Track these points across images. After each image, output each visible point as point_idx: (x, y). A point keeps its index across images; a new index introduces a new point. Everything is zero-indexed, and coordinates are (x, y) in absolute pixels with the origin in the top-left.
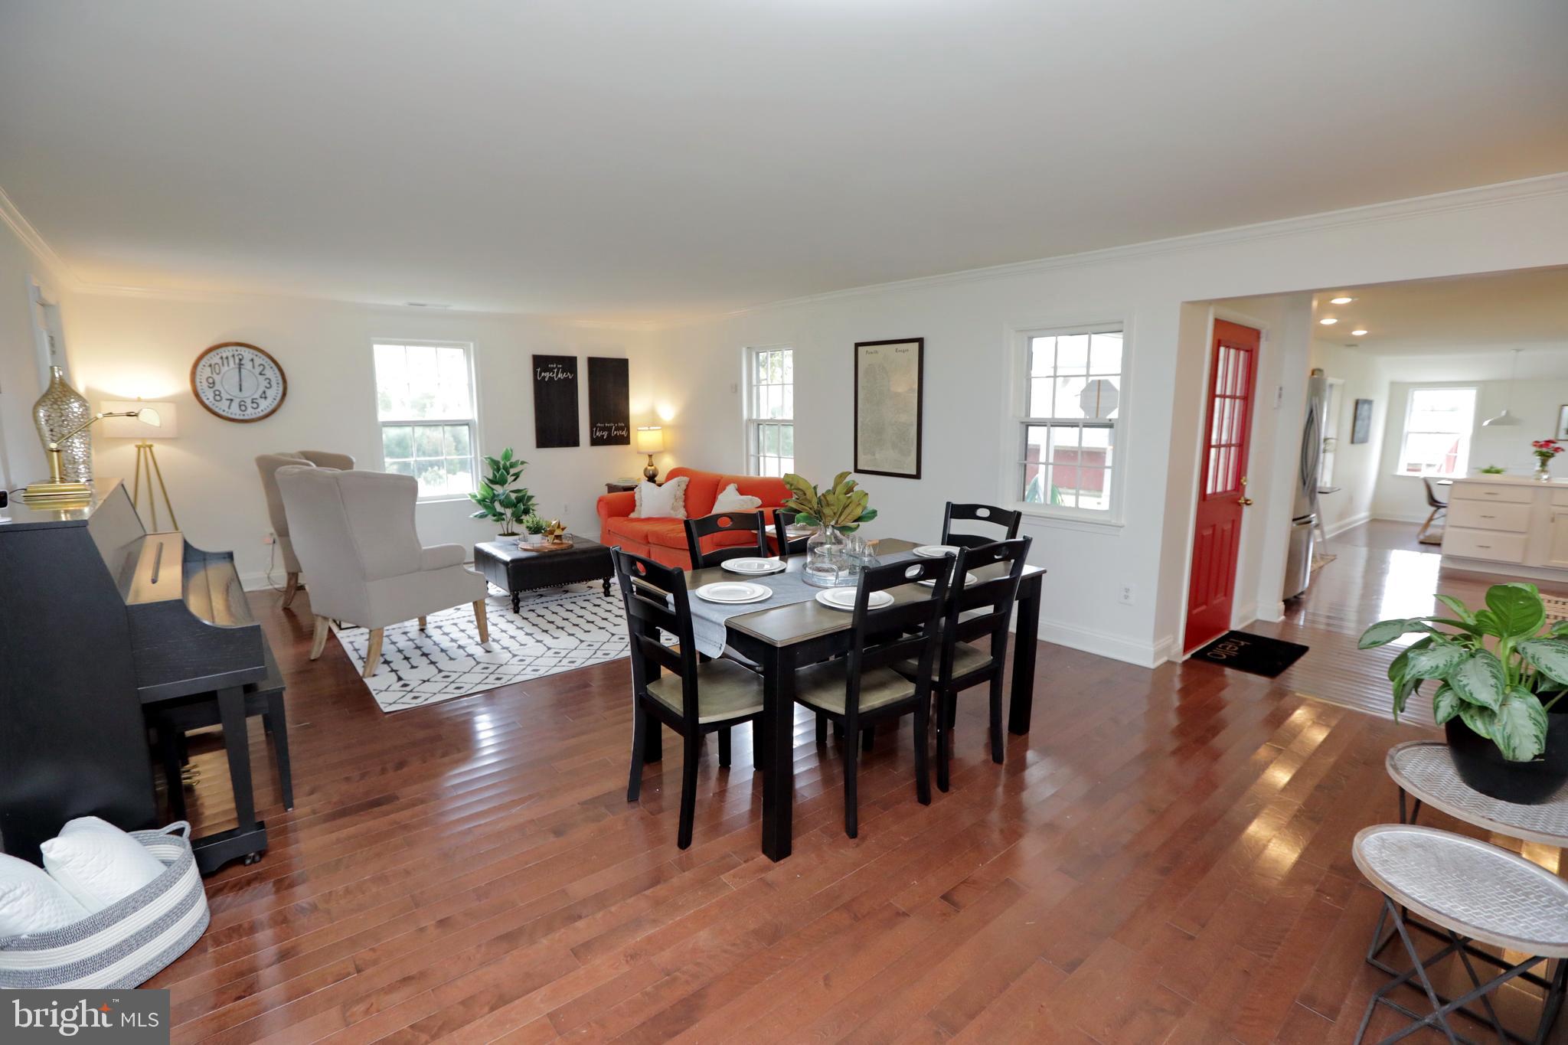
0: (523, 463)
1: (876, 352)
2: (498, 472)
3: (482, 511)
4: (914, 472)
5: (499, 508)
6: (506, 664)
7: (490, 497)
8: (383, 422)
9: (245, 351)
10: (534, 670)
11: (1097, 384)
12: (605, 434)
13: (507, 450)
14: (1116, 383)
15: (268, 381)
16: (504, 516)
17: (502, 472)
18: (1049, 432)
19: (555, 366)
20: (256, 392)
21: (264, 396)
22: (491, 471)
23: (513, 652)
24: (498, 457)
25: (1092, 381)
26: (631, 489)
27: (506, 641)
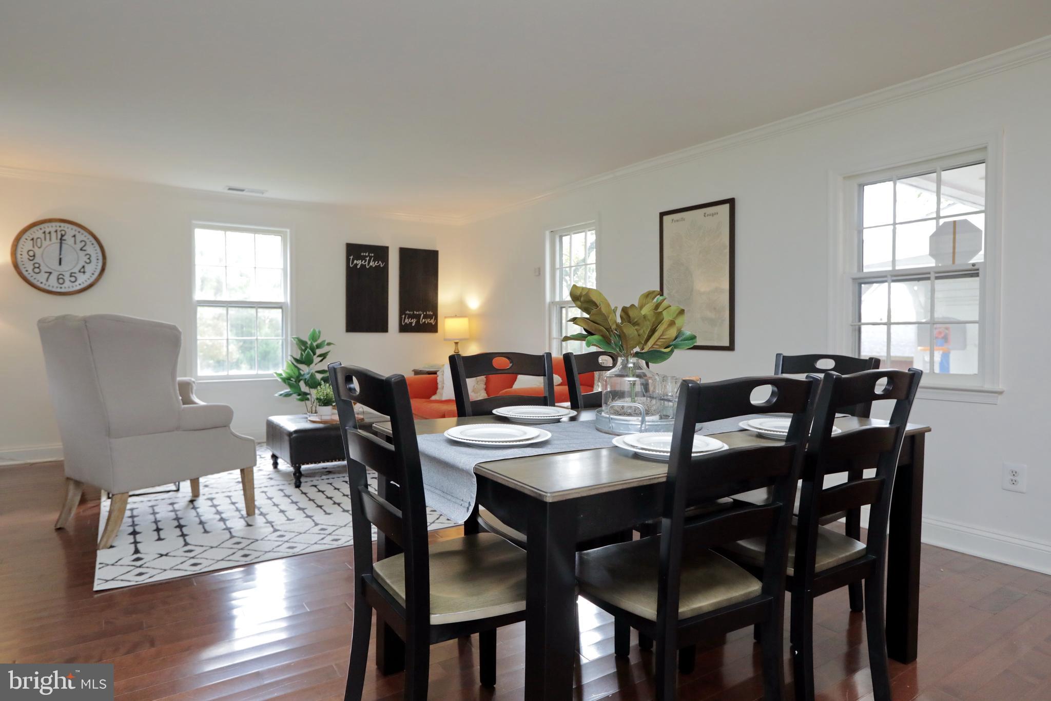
0: (329, 344)
1: (683, 219)
2: (305, 352)
3: (288, 390)
4: (726, 343)
5: (304, 387)
6: (262, 540)
7: (295, 377)
8: (198, 301)
9: (68, 228)
10: (289, 548)
11: (952, 226)
12: (414, 321)
13: (314, 330)
14: (979, 221)
15: (88, 256)
16: (309, 396)
17: (308, 352)
18: (889, 287)
19: (367, 254)
20: (74, 267)
21: (83, 270)
22: (299, 352)
23: (275, 527)
24: (306, 338)
25: (945, 223)
26: (435, 373)
27: (274, 516)
